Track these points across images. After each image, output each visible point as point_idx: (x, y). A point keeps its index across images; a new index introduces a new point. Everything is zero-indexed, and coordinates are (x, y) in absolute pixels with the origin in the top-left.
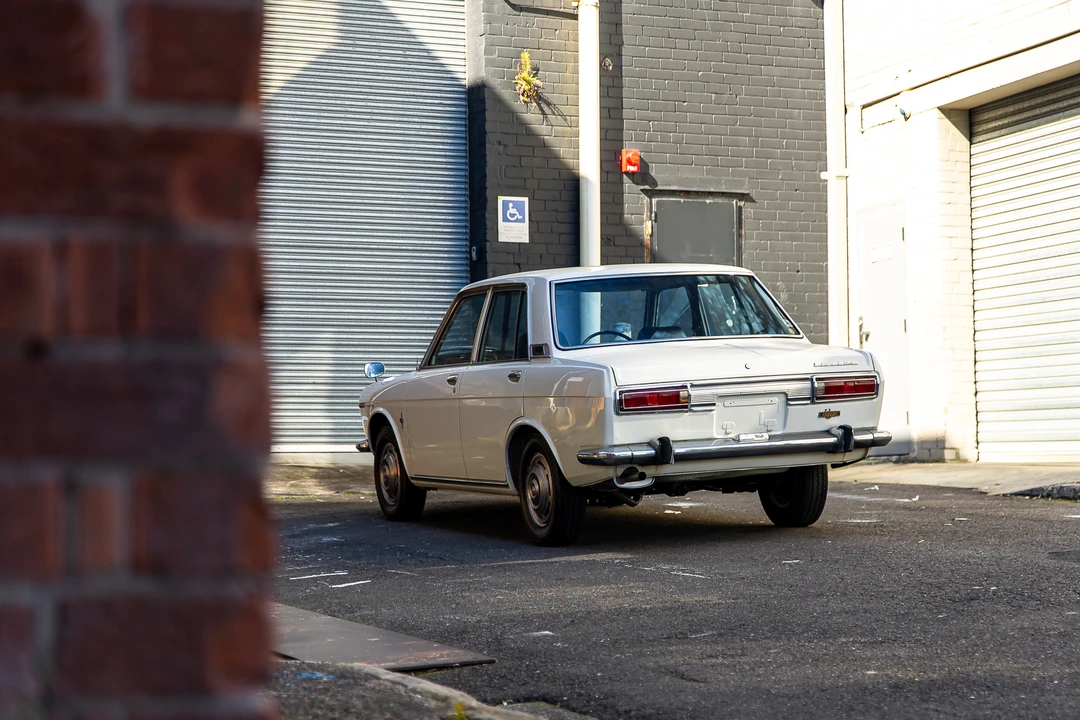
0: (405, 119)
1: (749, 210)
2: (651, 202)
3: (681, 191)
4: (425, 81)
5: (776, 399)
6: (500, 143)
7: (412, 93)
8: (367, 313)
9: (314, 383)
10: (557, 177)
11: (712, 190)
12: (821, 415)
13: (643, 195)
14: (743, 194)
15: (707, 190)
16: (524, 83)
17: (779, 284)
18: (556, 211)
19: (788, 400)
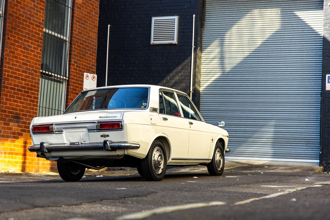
0: (302, 51)
4: (310, 38)
5: (85, 130)
8: (286, 116)
9: (267, 138)
12: (102, 136)
19: (88, 130)
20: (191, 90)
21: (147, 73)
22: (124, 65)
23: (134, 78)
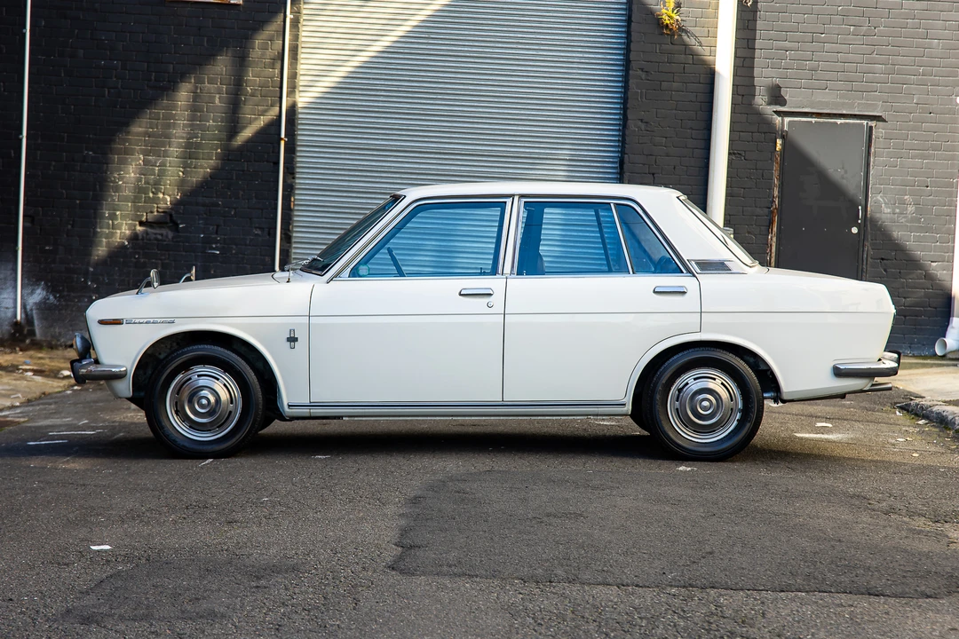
1: (879, 130)
2: (783, 121)
3: (813, 113)
4: (590, 16)
6: (642, 70)
7: (577, 27)
10: (694, 99)
11: (844, 112)
13: (775, 116)
14: (875, 116)
15: (840, 112)
16: (667, 18)
17: (906, 197)
18: (691, 128)
20: (283, 136)
21: (153, 78)
22: (81, 52)
23: (112, 91)
